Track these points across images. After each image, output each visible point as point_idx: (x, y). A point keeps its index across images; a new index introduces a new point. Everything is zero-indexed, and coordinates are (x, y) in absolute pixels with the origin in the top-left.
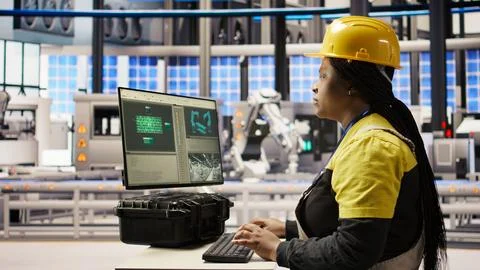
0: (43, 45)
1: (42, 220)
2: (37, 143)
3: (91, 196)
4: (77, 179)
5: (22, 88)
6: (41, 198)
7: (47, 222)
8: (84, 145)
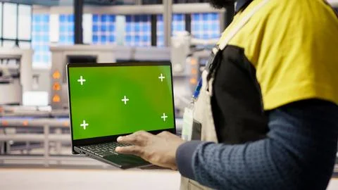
0: (34, 6)
1: (22, 151)
2: (21, 86)
3: (58, 131)
4: (51, 116)
5: (17, 41)
6: (18, 132)
7: (25, 152)
8: (58, 89)
